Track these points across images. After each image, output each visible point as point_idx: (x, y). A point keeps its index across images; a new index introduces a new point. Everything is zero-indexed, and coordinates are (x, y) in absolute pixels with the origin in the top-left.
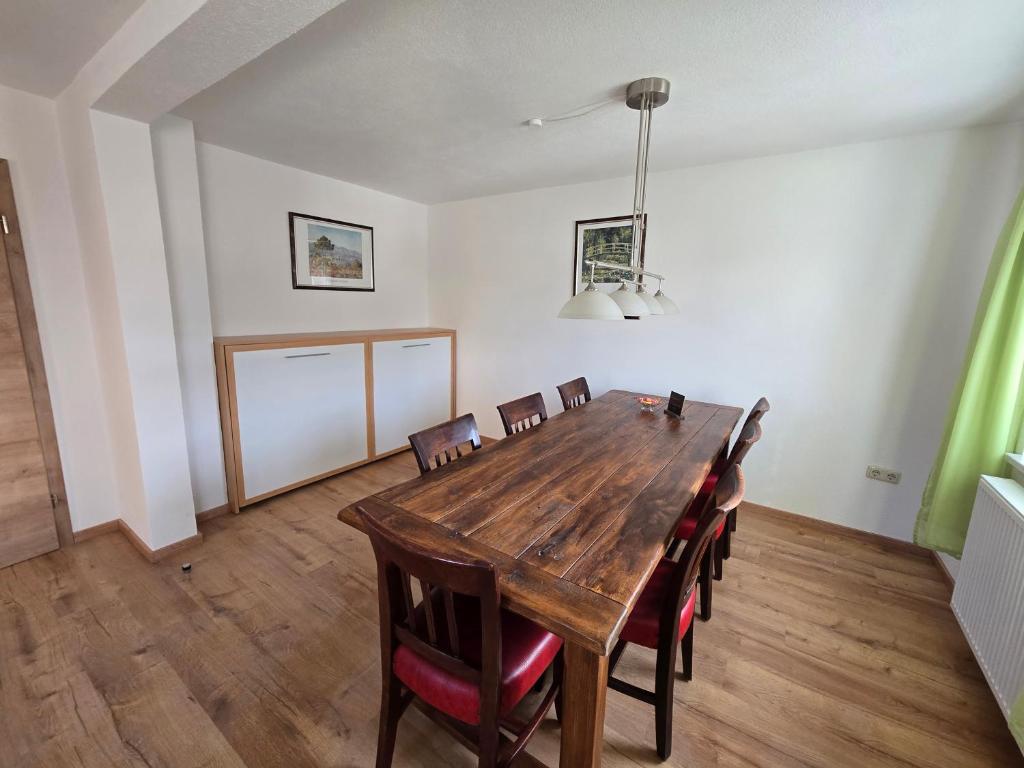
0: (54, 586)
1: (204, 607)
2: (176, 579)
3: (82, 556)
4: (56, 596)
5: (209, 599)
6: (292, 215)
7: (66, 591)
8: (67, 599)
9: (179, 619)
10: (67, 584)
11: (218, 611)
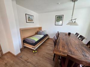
0: (3, 62)
1: (26, 62)
2: (20, 58)
3: (5, 57)
4: (4, 64)
5: (26, 61)
6: (26, 14)
7: (5, 63)
8: (6, 64)
9: (23, 64)
10: (5, 62)
11: (28, 62)
